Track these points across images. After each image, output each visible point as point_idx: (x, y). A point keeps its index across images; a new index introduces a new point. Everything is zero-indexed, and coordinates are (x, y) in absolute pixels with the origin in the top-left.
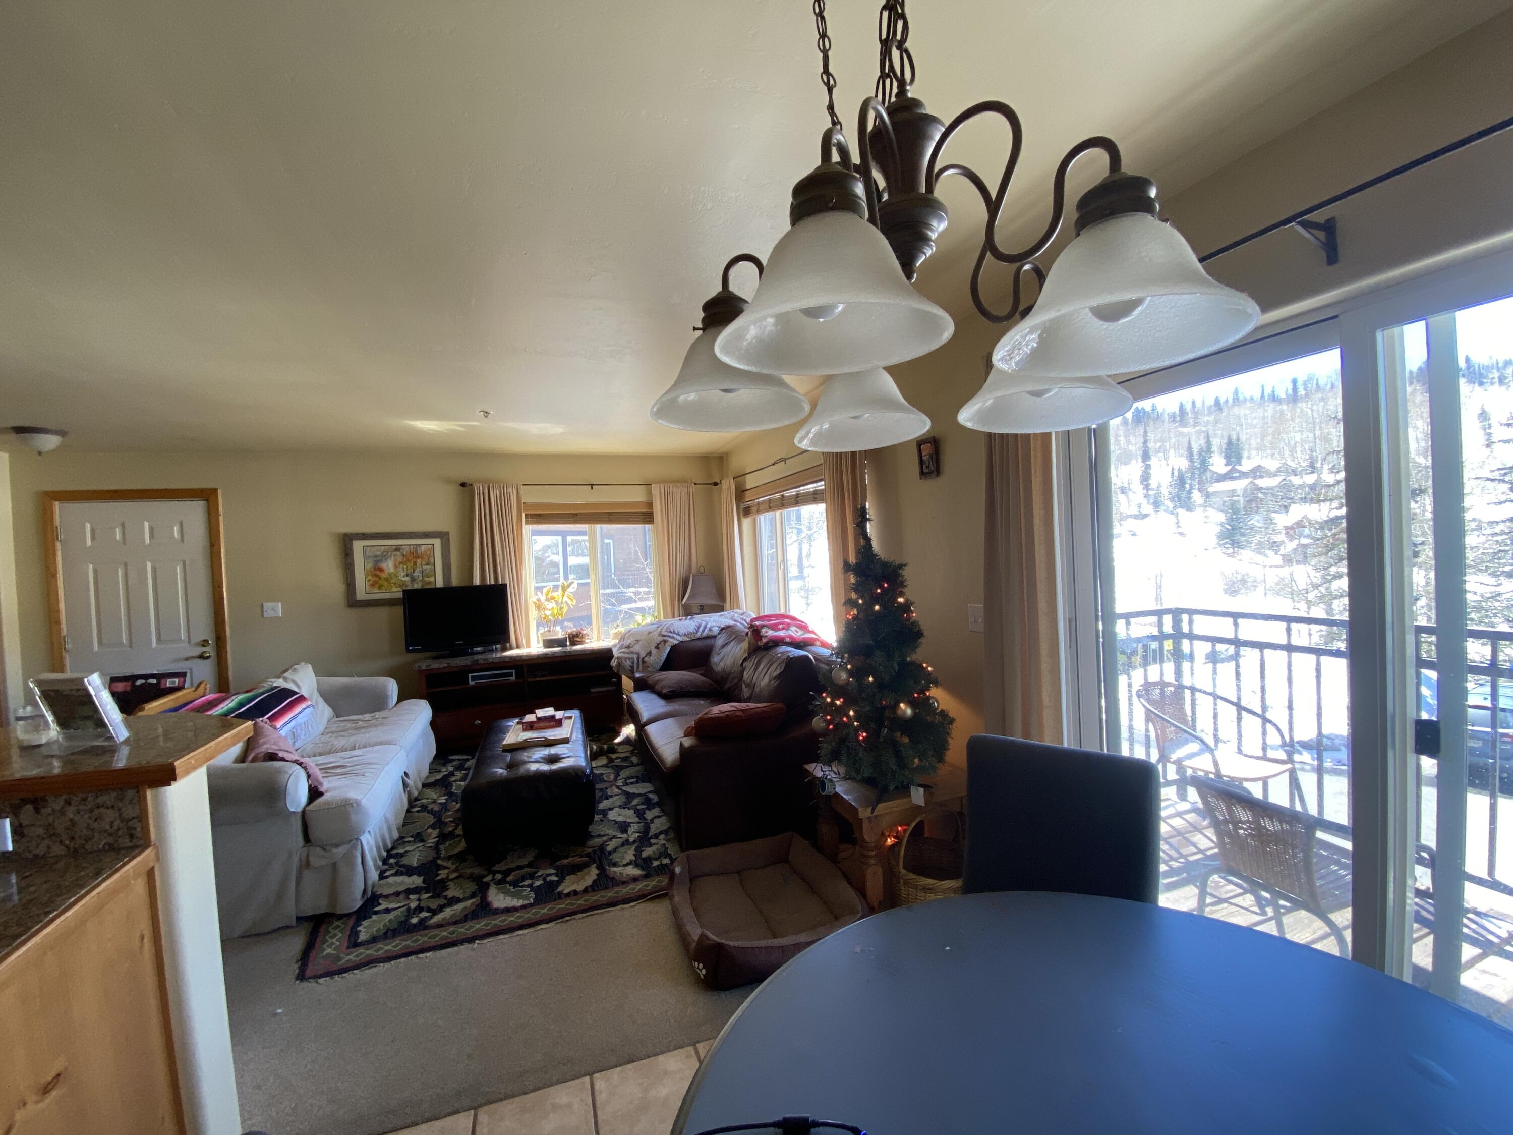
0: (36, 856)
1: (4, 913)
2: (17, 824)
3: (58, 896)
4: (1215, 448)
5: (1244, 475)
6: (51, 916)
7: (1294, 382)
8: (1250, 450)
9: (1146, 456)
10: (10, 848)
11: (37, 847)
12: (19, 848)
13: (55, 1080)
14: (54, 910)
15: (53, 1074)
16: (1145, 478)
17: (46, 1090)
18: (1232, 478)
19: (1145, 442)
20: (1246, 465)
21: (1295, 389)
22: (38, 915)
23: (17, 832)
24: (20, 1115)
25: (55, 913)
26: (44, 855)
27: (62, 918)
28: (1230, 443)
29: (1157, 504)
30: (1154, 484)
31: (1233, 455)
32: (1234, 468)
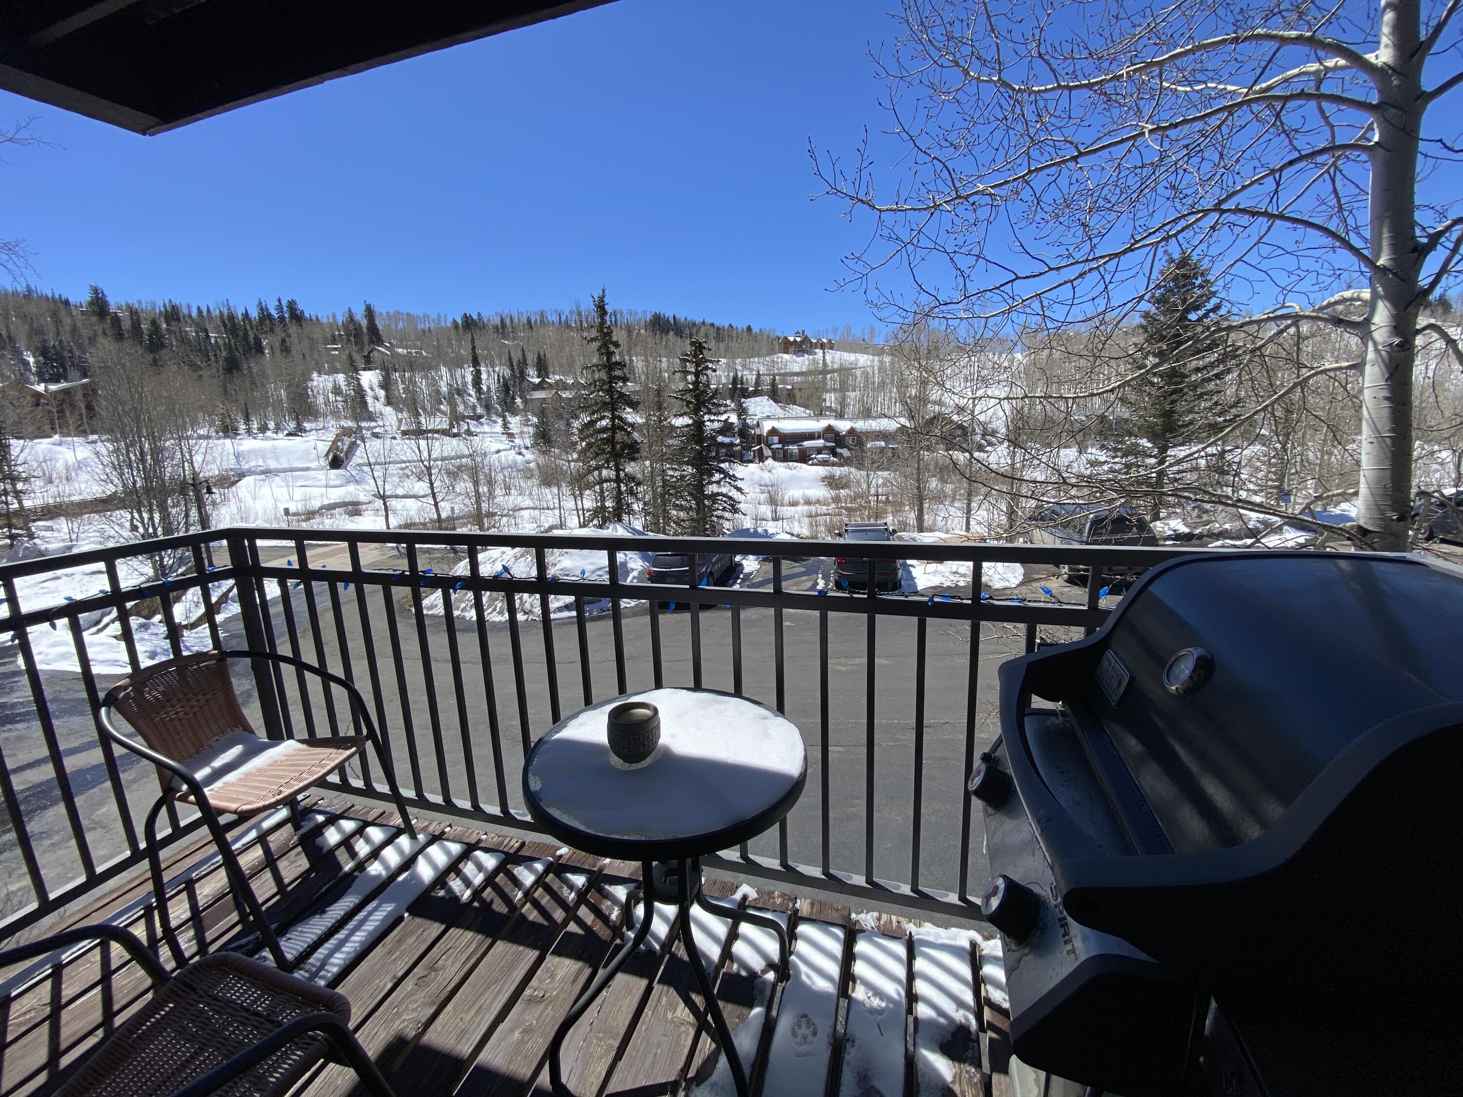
4: (529, 361)
5: (550, 387)
8: (553, 366)
9: (476, 363)
16: (477, 382)
18: (543, 389)
19: (474, 348)
20: (552, 379)
28: (539, 358)
29: (489, 407)
30: (484, 388)
31: (543, 369)
32: (543, 381)
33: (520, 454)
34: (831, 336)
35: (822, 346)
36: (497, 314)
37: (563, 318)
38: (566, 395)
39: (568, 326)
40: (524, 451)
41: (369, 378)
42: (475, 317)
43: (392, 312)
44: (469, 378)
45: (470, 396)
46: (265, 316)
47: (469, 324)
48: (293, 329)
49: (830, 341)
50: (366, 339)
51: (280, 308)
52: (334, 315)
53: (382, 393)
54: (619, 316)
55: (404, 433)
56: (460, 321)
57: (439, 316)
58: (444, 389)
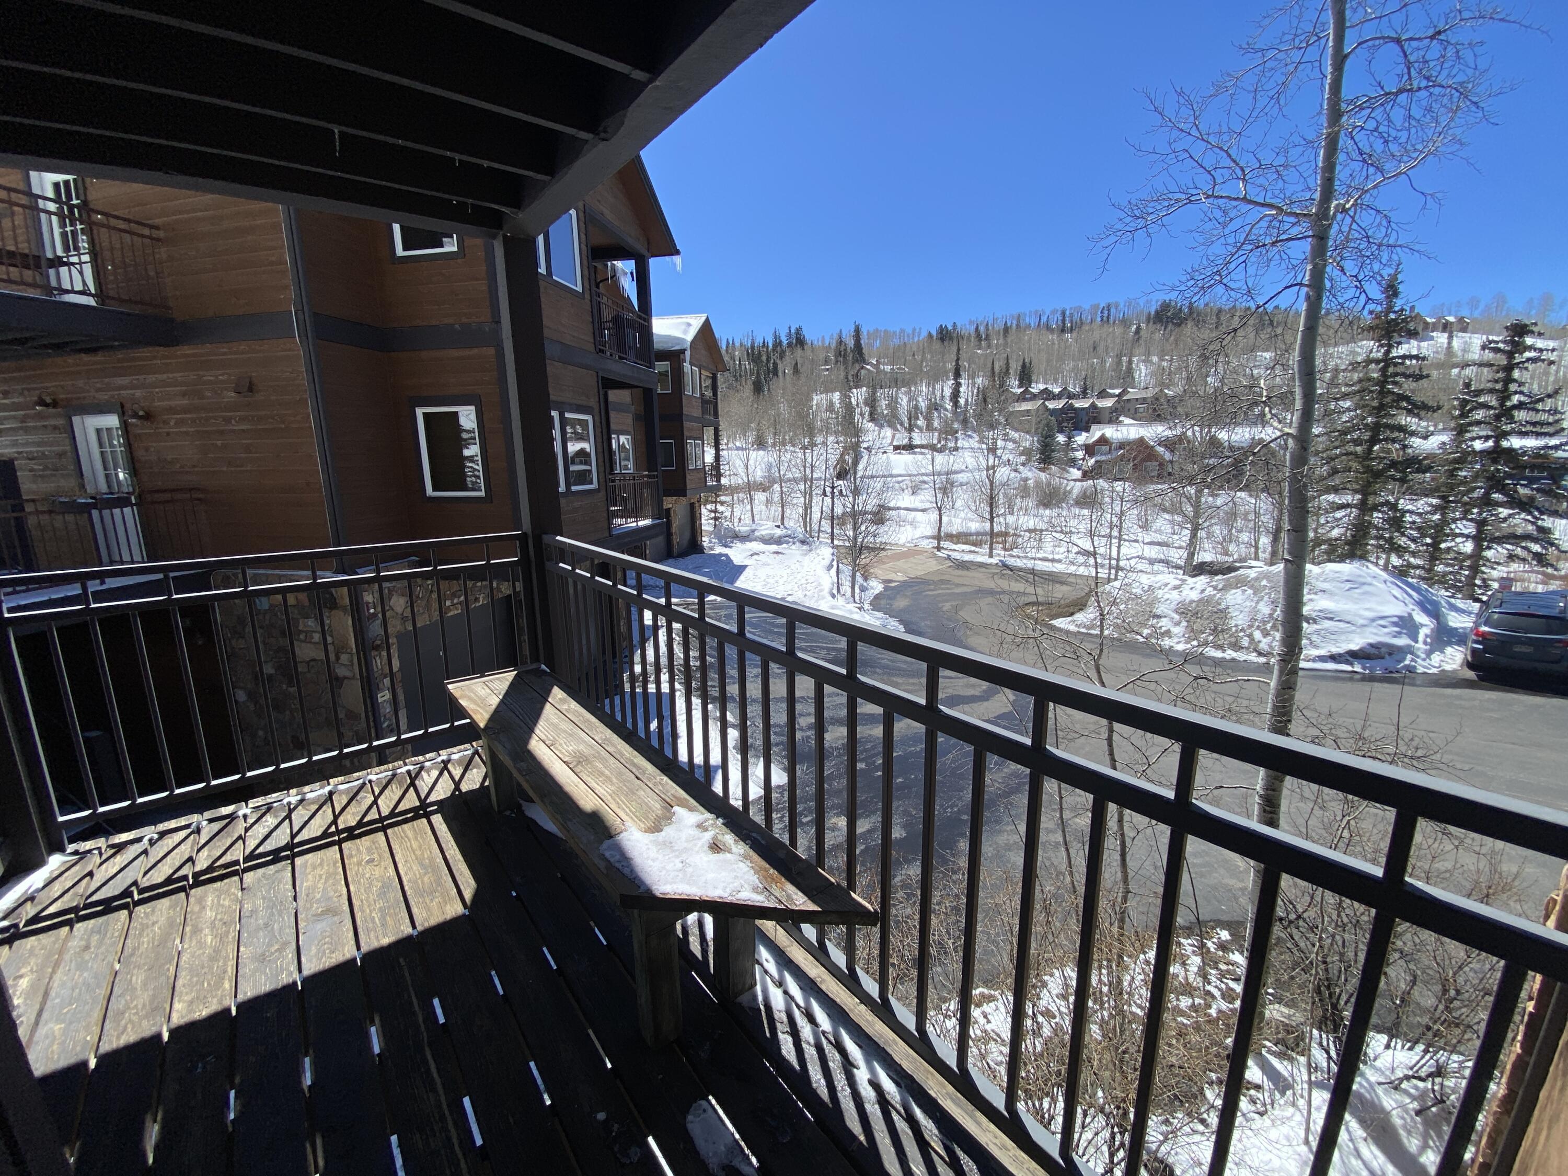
4: (1011, 371)
5: (1034, 397)
7: (1063, 314)
8: (1039, 374)
9: (957, 375)
16: (955, 395)
18: (1025, 400)
19: (958, 359)
20: (1036, 388)
21: (1063, 321)
28: (1024, 366)
29: (965, 422)
30: (962, 401)
31: (1025, 377)
32: (1026, 390)
33: (1016, 471)
34: (1464, 312)
35: (1446, 327)
36: (971, 322)
37: (1044, 319)
38: (1051, 405)
39: (1048, 328)
40: (1021, 468)
41: (859, 395)
42: (950, 328)
43: (871, 330)
44: (948, 392)
45: (946, 409)
46: (778, 343)
47: (945, 335)
48: (799, 352)
49: (1461, 320)
50: (850, 358)
51: (789, 334)
52: (823, 338)
53: (867, 410)
54: (1113, 311)
55: (897, 448)
56: (934, 333)
57: (914, 330)
58: (923, 404)
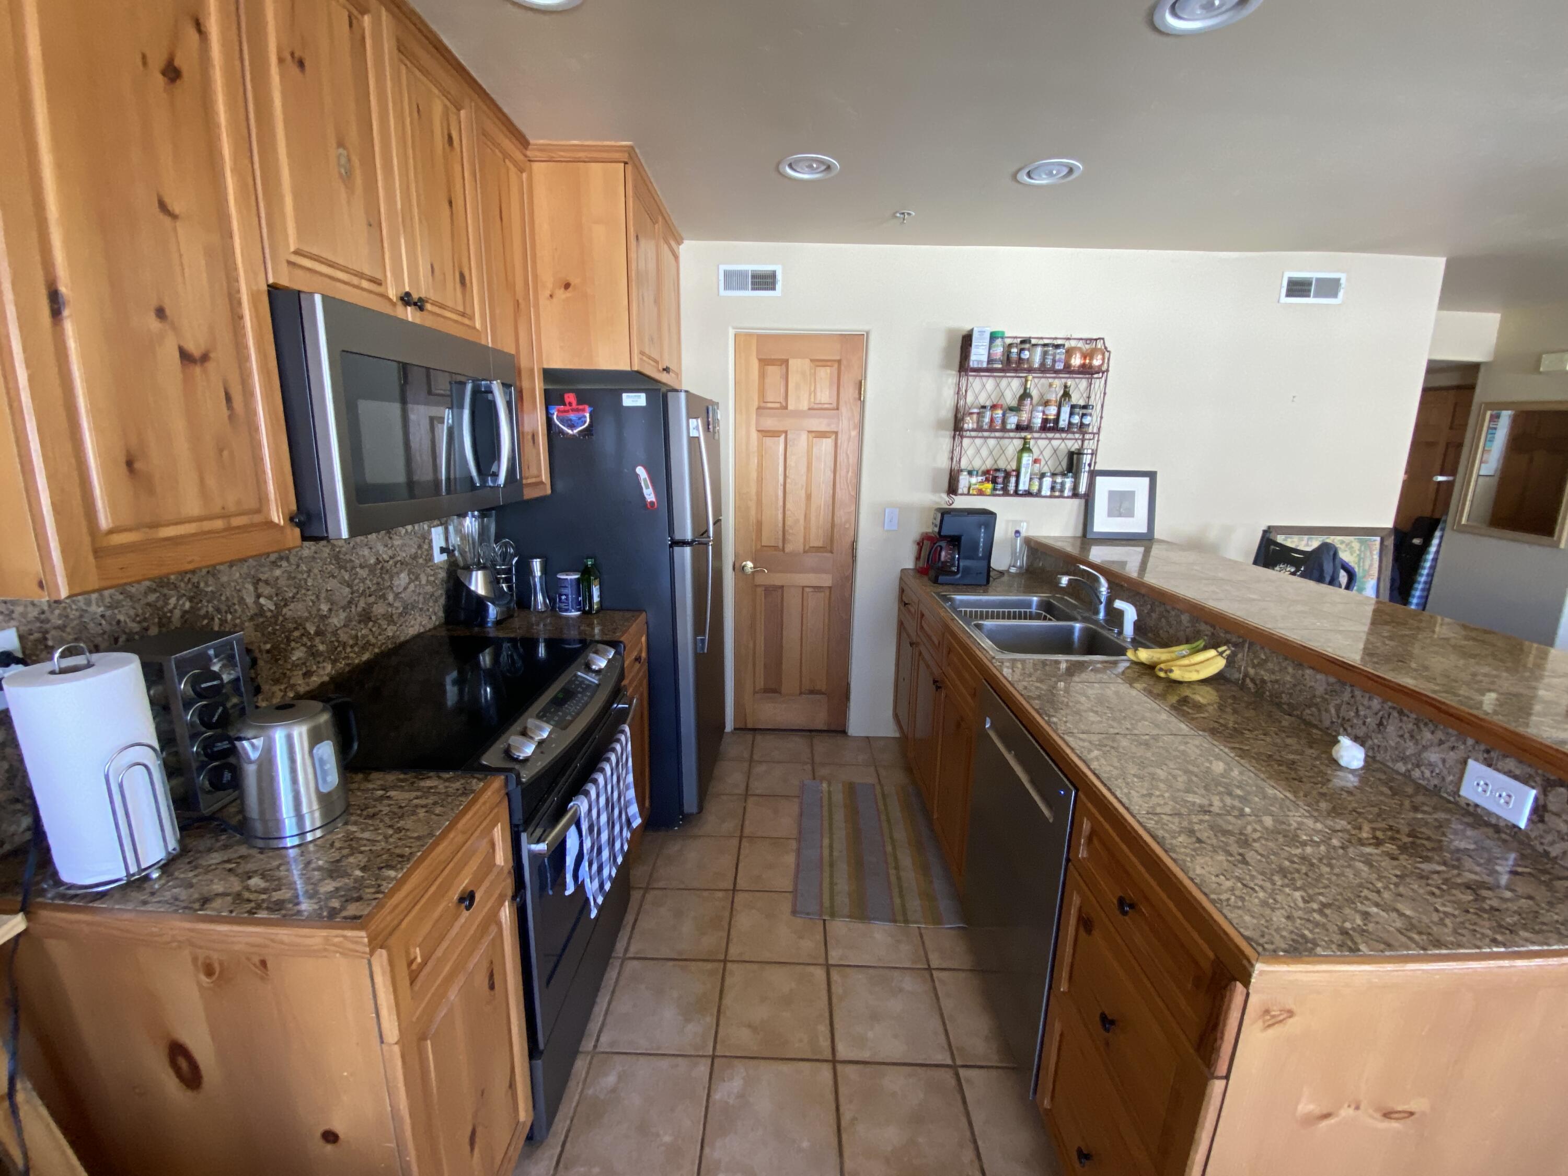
0: (1546, 854)
1: (1454, 902)
2: (1541, 802)
3: (1525, 927)
6: (1495, 949)
10: (1522, 824)
11: (1552, 843)
12: (1531, 830)
13: (1406, 1115)
14: (1504, 945)
15: (1406, 1107)
17: (1388, 1115)
22: (1484, 936)
23: (1539, 811)
24: (1346, 1112)
25: (1502, 950)
26: (1556, 858)
27: (1506, 963)
